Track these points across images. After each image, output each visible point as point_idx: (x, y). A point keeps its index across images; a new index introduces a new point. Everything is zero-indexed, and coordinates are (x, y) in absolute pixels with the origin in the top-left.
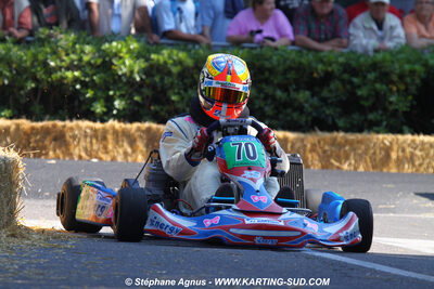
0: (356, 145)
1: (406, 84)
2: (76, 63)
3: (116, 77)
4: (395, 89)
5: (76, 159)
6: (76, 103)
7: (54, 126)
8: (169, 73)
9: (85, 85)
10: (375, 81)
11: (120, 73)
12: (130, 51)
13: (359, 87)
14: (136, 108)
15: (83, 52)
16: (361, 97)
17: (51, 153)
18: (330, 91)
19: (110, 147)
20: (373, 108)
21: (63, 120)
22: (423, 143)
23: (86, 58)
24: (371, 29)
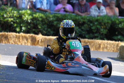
0: (91, 43)
1: (106, 26)
2: (12, 16)
3: (23, 21)
4: (103, 27)
5: (11, 44)
6: (11, 28)
7: (5, 34)
8: (39, 20)
9: (14, 22)
10: (97, 25)
11: (24, 19)
12: (27, 13)
13: (92, 26)
14: (28, 30)
15: (14, 13)
16: (93, 29)
17: (4, 42)
18: (84, 27)
19: (21, 41)
20: (96, 33)
21: (7, 32)
22: (110, 43)
23: (15, 15)
24: (97, 10)
